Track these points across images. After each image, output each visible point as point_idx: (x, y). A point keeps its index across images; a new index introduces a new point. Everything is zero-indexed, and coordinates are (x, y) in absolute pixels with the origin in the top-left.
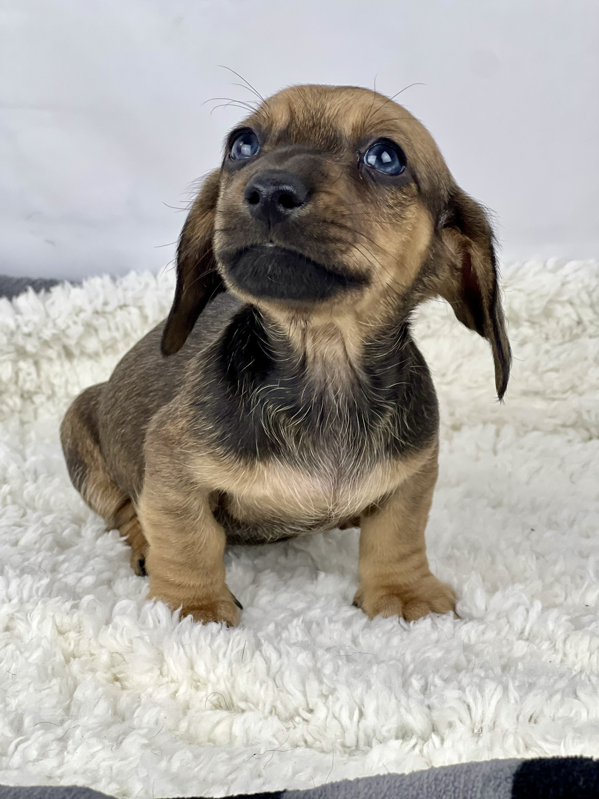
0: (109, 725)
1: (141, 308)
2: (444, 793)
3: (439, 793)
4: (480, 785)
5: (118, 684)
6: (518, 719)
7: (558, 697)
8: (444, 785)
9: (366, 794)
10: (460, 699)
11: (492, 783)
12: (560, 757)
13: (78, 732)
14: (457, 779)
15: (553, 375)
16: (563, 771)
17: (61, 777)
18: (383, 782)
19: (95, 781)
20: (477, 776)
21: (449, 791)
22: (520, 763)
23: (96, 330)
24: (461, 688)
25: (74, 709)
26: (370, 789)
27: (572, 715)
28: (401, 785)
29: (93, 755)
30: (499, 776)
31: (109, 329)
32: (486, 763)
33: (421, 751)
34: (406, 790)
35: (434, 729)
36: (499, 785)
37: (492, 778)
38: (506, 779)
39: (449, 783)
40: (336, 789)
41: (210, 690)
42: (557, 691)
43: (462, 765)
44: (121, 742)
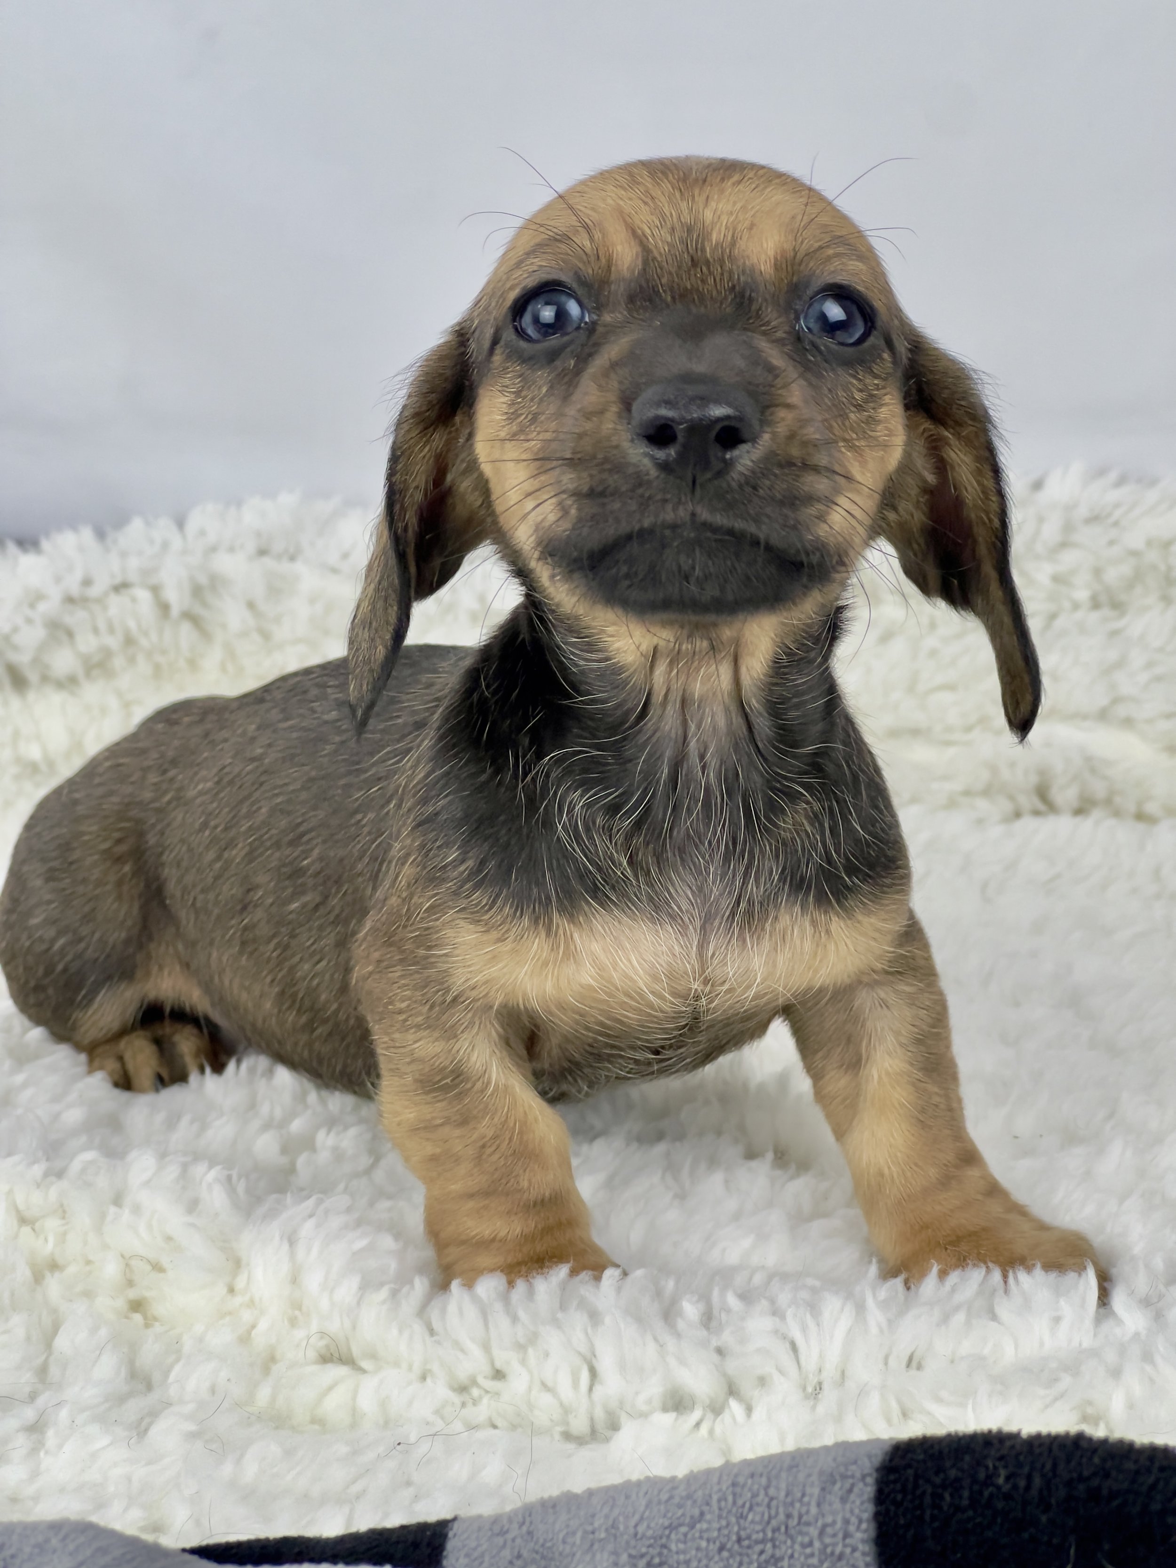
0: (121, 1399)
1: (155, 590)
2: (751, 1509)
3: (740, 1510)
4: (816, 1491)
5: (138, 1317)
6: (886, 1364)
7: (960, 1318)
8: (749, 1495)
9: (607, 1517)
10: (776, 1332)
11: (838, 1485)
12: (961, 1434)
13: (64, 1414)
14: (774, 1483)
15: (945, 697)
16: (967, 1458)
17: (36, 1498)
18: (637, 1494)
19: (100, 1505)
20: (809, 1476)
21: (758, 1504)
22: (887, 1447)
23: (70, 634)
24: (777, 1312)
25: (54, 1371)
26: (612, 1507)
27: (986, 1351)
28: (671, 1498)
29: (94, 1456)
30: (849, 1473)
31: (96, 631)
32: (826, 1449)
33: (711, 1432)
34: (680, 1506)
35: (732, 1391)
36: (850, 1491)
37: (838, 1477)
38: (863, 1477)
39: (758, 1490)
40: (551, 1511)
41: (314, 1328)
42: (957, 1308)
43: (781, 1456)
44: (146, 1430)
